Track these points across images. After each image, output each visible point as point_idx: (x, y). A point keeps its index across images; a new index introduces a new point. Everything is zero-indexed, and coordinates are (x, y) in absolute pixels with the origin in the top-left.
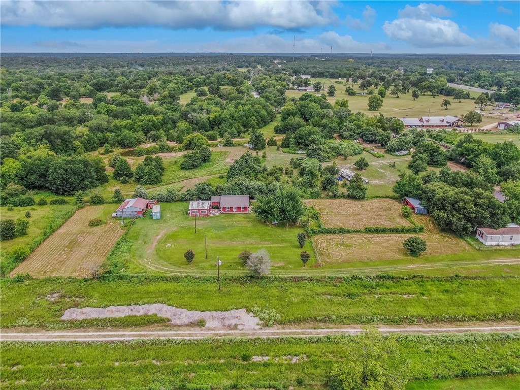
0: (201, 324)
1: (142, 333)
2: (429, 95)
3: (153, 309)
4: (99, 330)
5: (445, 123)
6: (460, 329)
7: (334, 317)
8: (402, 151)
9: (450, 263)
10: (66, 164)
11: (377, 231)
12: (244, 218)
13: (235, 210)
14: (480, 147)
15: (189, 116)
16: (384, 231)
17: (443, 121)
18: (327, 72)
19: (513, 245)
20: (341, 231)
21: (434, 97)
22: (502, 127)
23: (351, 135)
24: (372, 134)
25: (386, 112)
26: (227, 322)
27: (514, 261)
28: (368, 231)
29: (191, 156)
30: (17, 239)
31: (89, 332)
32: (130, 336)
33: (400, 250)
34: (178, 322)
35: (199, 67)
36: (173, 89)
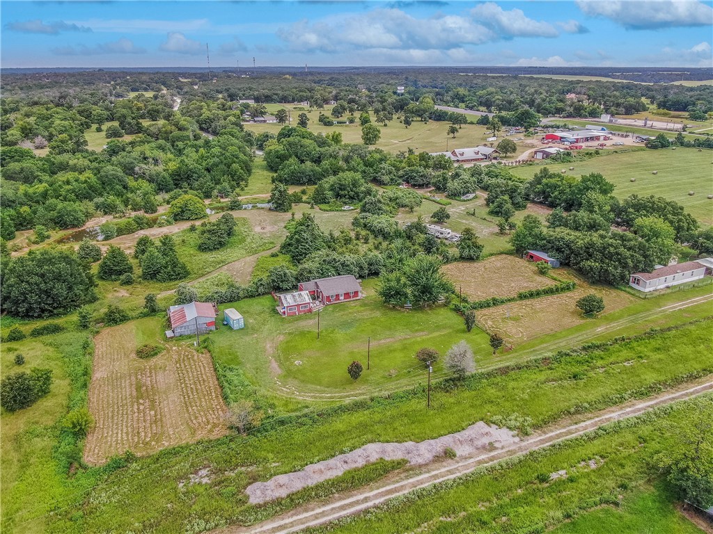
0: (448, 454)
1: (388, 488)
2: (419, 121)
3: (373, 452)
4: (325, 503)
5: (480, 156)
6: (703, 386)
7: (586, 405)
8: (468, 195)
9: (632, 318)
10: (41, 267)
11: (531, 295)
12: (361, 306)
13: (342, 298)
14: (564, 182)
15: (137, 169)
16: (538, 294)
17: (477, 153)
18: (276, 94)
19: (668, 287)
20: (495, 302)
21: (426, 123)
22: (539, 156)
23: (392, 179)
24: (422, 176)
25: (386, 146)
26: (479, 443)
27: (683, 305)
28: (522, 297)
29: (213, 230)
30: (39, 403)
31: (313, 510)
32: (376, 496)
33: (573, 313)
34: (420, 461)
35: (70, 91)
36: (64, 129)
